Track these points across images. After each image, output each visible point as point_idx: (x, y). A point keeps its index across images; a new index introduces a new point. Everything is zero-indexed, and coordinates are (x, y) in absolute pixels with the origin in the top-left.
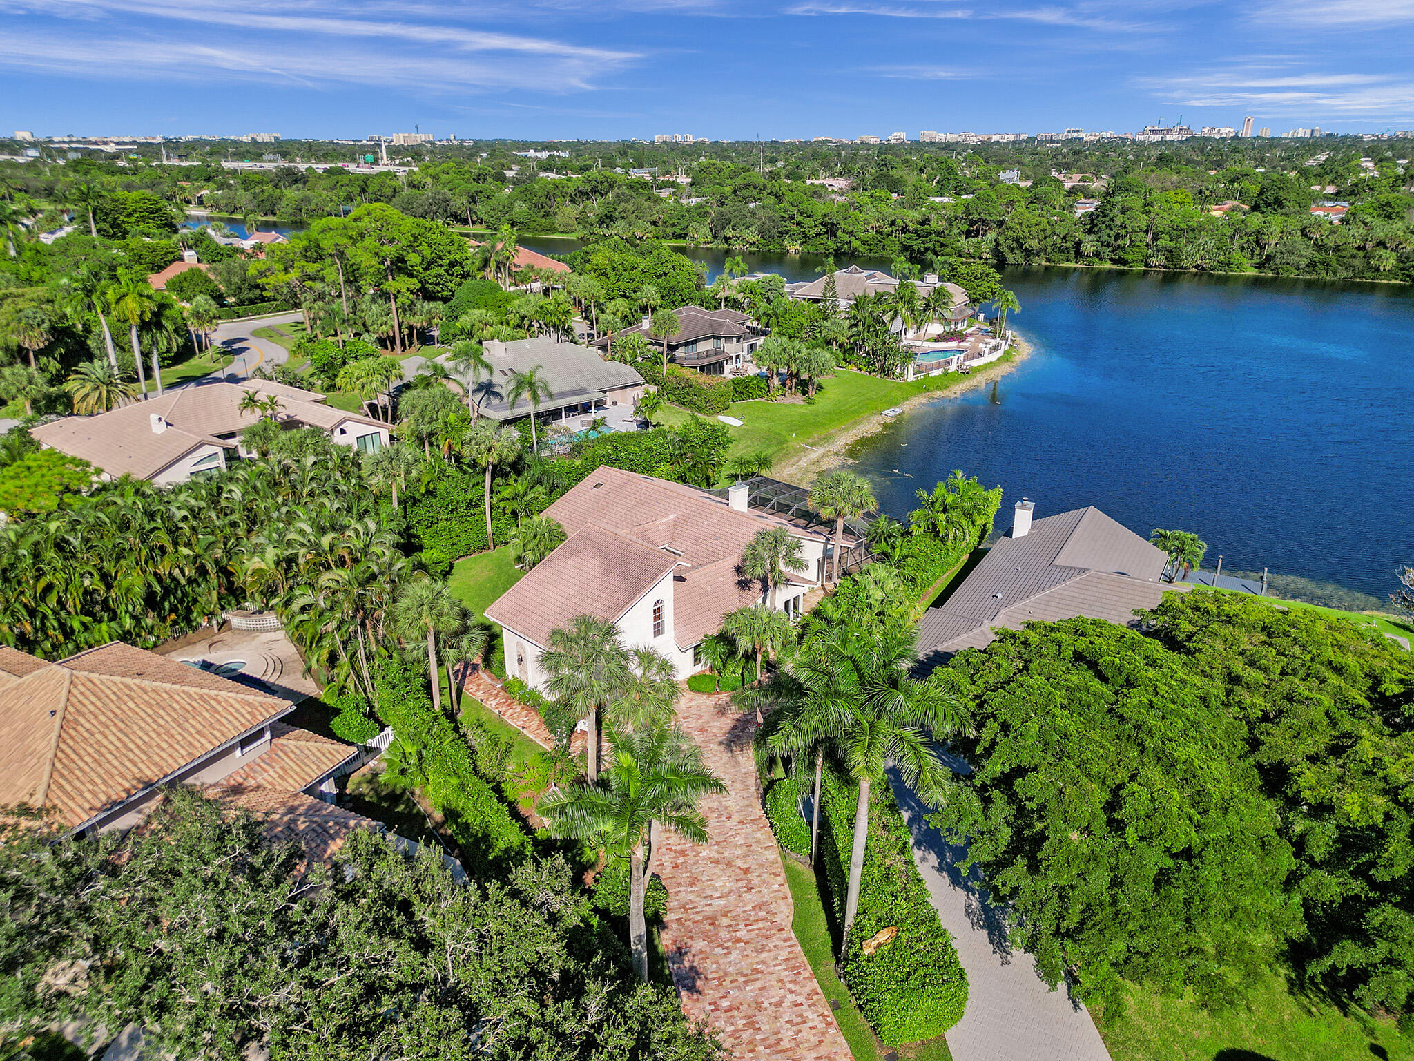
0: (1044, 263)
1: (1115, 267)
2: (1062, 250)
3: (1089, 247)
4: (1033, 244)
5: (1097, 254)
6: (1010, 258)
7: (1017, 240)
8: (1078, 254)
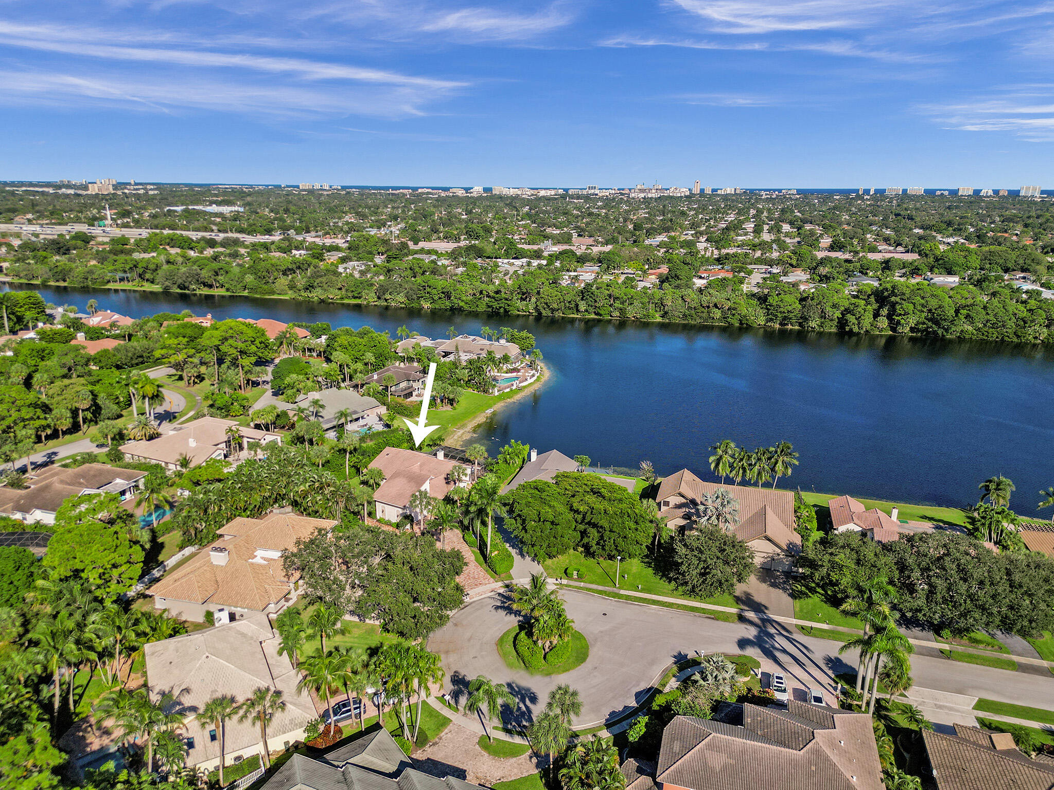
0: (561, 315)
1: (596, 317)
2: (570, 308)
3: (582, 307)
4: (555, 306)
5: (586, 311)
6: (544, 313)
7: (546, 304)
8: (578, 311)
